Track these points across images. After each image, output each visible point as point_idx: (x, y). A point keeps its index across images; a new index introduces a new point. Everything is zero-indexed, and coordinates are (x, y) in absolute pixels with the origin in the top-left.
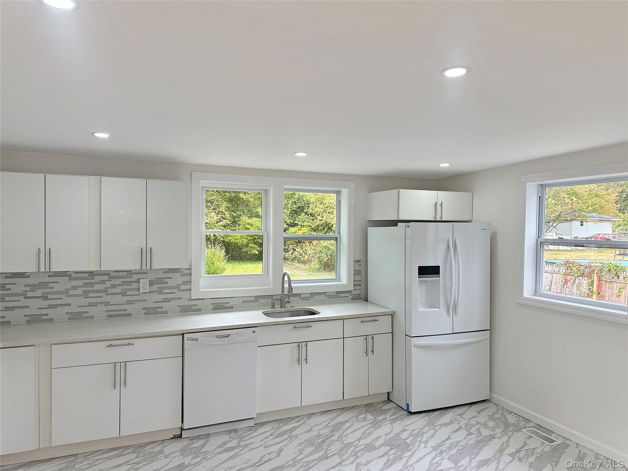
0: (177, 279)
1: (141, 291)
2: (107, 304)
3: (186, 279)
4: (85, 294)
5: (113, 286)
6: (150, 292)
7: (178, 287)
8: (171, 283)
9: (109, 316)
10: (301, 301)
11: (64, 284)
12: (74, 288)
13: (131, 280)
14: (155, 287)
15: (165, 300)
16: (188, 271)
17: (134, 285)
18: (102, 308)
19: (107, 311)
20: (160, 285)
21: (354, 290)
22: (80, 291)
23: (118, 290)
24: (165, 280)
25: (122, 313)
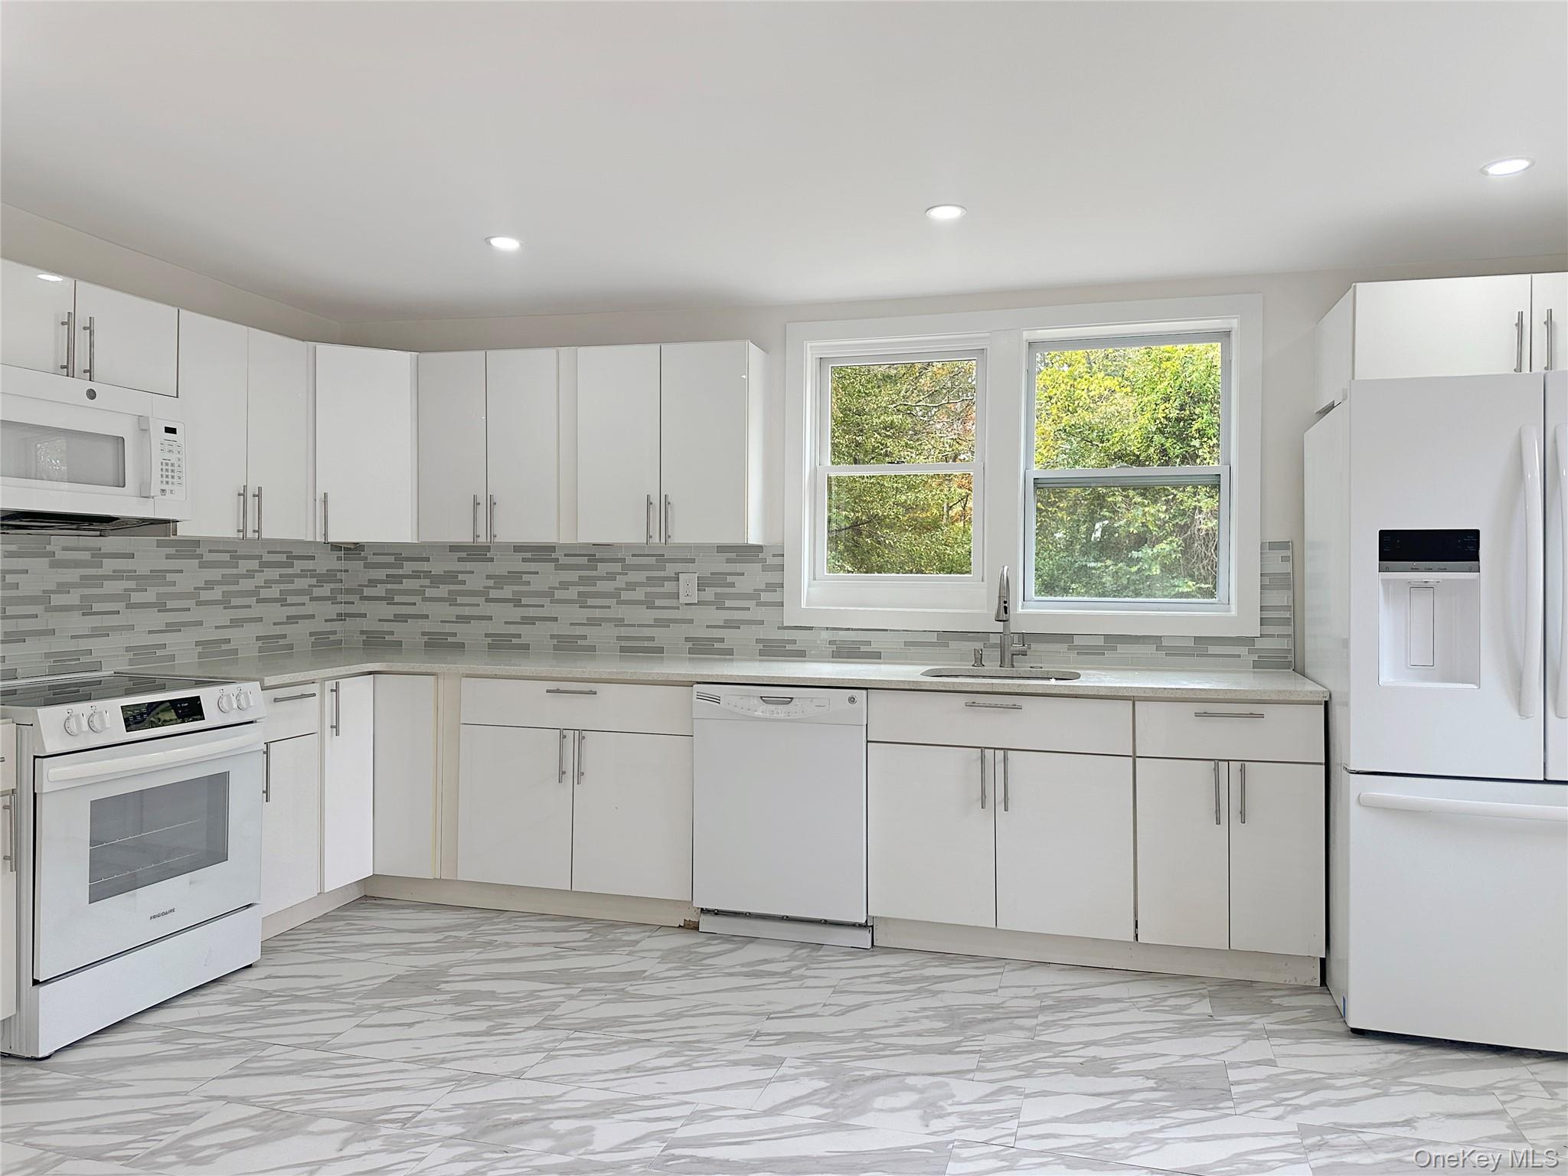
0: (752, 577)
1: (683, 600)
2: (620, 622)
3: (772, 577)
4: (582, 601)
5: (631, 586)
6: (699, 603)
7: (755, 595)
8: (743, 585)
9: (623, 649)
10: (1073, 655)
11: (546, 576)
12: (564, 585)
13: (662, 574)
14: (709, 594)
15: (730, 625)
16: (777, 561)
17: (669, 587)
18: (609, 632)
19: (619, 638)
20: (719, 590)
21: (1262, 636)
22: (572, 593)
23: (639, 594)
24: (729, 579)
25: (646, 644)
